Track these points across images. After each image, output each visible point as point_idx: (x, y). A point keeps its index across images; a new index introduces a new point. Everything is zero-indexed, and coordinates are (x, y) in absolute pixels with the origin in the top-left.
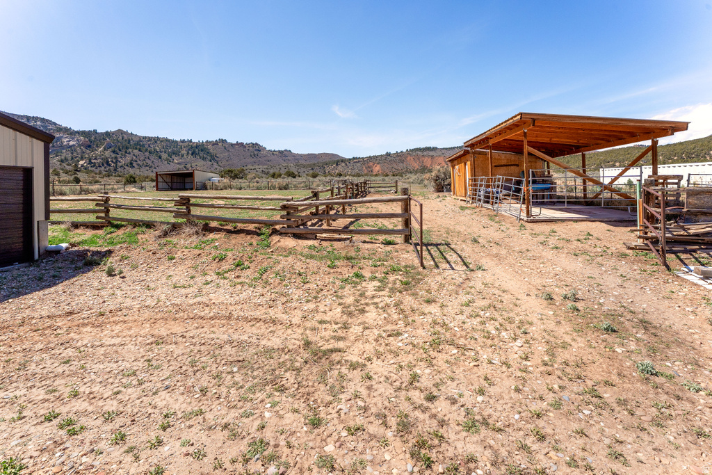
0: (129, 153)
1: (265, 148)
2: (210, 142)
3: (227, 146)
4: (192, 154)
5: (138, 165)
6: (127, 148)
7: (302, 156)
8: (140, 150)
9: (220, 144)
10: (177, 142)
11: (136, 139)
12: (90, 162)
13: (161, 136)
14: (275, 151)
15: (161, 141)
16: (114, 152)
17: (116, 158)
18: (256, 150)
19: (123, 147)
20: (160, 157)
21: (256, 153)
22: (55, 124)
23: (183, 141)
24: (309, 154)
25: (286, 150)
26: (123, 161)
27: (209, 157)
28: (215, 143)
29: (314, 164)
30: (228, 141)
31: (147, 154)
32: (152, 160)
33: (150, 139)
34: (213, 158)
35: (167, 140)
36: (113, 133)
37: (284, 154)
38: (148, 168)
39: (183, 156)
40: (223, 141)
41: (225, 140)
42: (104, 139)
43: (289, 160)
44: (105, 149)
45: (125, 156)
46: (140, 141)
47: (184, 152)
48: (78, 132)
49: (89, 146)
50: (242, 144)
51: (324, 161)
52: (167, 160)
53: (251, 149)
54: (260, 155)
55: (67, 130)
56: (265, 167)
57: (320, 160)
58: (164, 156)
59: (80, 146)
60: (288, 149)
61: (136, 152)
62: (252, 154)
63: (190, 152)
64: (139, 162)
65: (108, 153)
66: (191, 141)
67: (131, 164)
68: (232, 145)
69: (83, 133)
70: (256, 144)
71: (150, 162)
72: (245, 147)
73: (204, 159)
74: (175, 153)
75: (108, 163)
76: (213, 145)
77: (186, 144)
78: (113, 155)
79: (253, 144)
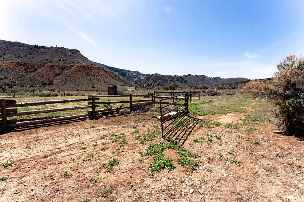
0: (158, 81)
1: (207, 77)
2: (185, 76)
3: (191, 77)
4: (178, 81)
5: (160, 85)
6: (157, 79)
7: (225, 79)
9: (188, 76)
10: (173, 76)
11: (160, 76)
12: (147, 84)
13: (168, 75)
14: (212, 78)
17: (154, 83)
18: (203, 78)
20: (167, 82)
21: (203, 79)
22: (140, 73)
23: (175, 76)
24: (229, 79)
25: (217, 77)
26: (156, 84)
27: (184, 82)
28: (187, 76)
29: (232, 83)
30: (192, 75)
31: (163, 81)
33: (164, 76)
34: (185, 82)
35: (170, 76)
36: (154, 74)
37: (216, 79)
38: (163, 86)
39: (175, 81)
40: (190, 75)
41: (191, 75)
42: (152, 77)
43: (218, 82)
44: (151, 80)
45: (157, 82)
46: (162, 77)
47: (175, 80)
48: (145, 75)
49: (147, 79)
50: (197, 75)
51: (237, 82)
52: (169, 83)
53: (201, 77)
54: (205, 80)
55: (143, 75)
56: (207, 85)
57: (235, 81)
58: (169, 81)
59: (145, 79)
60: (218, 77)
61: (160, 80)
62: (201, 79)
64: (160, 84)
66: (178, 76)
67: (158, 85)
68: (193, 76)
69: (147, 75)
70: (204, 75)
71: (163, 84)
72: (198, 77)
73: (182, 82)
74: (172, 80)
75: (152, 84)
76: (186, 77)
78: (153, 82)
79: (202, 75)
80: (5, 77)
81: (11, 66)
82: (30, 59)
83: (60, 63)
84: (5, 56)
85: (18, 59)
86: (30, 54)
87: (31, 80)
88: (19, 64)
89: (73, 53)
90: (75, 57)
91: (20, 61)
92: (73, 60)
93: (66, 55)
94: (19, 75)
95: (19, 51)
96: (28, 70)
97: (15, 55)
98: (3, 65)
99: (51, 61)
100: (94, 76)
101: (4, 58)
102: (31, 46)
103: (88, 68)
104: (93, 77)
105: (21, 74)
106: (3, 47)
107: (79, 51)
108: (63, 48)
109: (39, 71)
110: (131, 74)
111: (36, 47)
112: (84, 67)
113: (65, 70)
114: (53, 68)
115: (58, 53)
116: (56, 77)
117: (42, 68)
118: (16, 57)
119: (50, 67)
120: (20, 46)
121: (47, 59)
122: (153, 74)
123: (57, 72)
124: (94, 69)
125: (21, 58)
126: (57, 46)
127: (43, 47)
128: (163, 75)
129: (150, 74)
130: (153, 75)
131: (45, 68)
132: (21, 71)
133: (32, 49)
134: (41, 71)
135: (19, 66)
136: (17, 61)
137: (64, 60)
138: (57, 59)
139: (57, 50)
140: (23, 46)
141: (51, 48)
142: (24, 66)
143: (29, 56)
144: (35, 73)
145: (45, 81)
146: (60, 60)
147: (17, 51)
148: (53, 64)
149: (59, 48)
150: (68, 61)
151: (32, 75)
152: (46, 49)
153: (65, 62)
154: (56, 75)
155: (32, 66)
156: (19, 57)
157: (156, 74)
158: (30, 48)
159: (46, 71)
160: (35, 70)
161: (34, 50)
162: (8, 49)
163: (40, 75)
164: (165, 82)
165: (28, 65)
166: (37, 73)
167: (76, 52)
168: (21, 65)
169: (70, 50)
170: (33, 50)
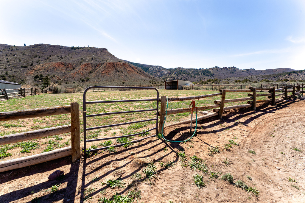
0: (181, 75)
1: (238, 69)
2: (211, 68)
3: (218, 69)
4: (203, 74)
5: (184, 79)
6: (181, 73)
7: (261, 71)
8: (185, 74)
9: (215, 69)
10: (198, 69)
11: (184, 70)
12: (170, 79)
13: (192, 68)
14: (244, 70)
15: (192, 70)
16: (177, 75)
17: (177, 77)
18: (233, 70)
19: (179, 73)
20: (191, 76)
21: (233, 71)
22: (162, 67)
23: (200, 69)
24: (267, 70)
25: (251, 69)
26: (179, 78)
27: (210, 75)
29: (271, 75)
30: (219, 67)
31: (187, 75)
32: (188, 77)
33: (188, 69)
34: (212, 75)
35: (194, 69)
36: (177, 68)
37: (250, 71)
39: (200, 75)
40: (217, 67)
41: (218, 67)
42: (174, 71)
43: (253, 74)
44: (174, 74)
45: (180, 76)
46: (185, 70)
47: (200, 73)
48: (167, 69)
49: (170, 74)
50: (226, 68)
51: (278, 73)
52: (194, 77)
53: (230, 70)
54: (235, 72)
55: (165, 69)
56: (238, 78)
57: (276, 73)
58: (193, 75)
59: (168, 73)
60: (252, 68)
61: (183, 74)
62: (231, 72)
63: (203, 73)
64: (184, 78)
65: (175, 76)
66: (203, 69)
67: (182, 79)
68: (221, 69)
69: (169, 69)
70: (234, 67)
71: (187, 78)
72: (228, 69)
73: (208, 76)
74: (197, 74)
75: (175, 79)
76: (212, 69)
77: (201, 70)
78: (177, 76)
79: (232, 67)
80: (54, 76)
81: (57, 66)
82: (69, 59)
83: (93, 61)
84: (51, 58)
85: (61, 59)
86: (69, 55)
87: (72, 77)
88: (62, 64)
89: (102, 52)
90: (104, 55)
91: (62, 61)
92: (102, 58)
93: (96, 54)
94: (63, 73)
95: (60, 53)
96: (69, 69)
97: (58, 56)
98: (51, 65)
99: (85, 60)
100: (122, 72)
101: (50, 60)
102: (69, 47)
103: (117, 65)
104: (122, 73)
105: (64, 73)
106: (49, 50)
107: (107, 50)
108: (94, 47)
109: (77, 69)
110: (153, 69)
111: (72, 48)
112: (113, 64)
113: (97, 68)
114: (87, 66)
115: (90, 52)
116: (91, 74)
117: (79, 67)
118: (59, 58)
119: (85, 65)
120: (61, 48)
121: (82, 59)
122: (175, 68)
123: (91, 69)
124: (122, 65)
125: (63, 58)
126: (88, 46)
127: (78, 48)
128: (186, 69)
129: (172, 68)
130: (175, 69)
131: (82, 67)
132: (63, 70)
133: (69, 50)
134: (78, 69)
135: (62, 66)
136: (60, 62)
137: (95, 59)
138: (89, 58)
139: (89, 50)
140: (63, 48)
141: (84, 48)
142: (65, 65)
143: (68, 56)
144: (74, 71)
145: (83, 78)
146: (92, 59)
147: (59, 53)
148: (87, 63)
149: (91, 48)
150: (98, 59)
151: (72, 73)
152: (80, 50)
153: (96, 61)
154: (90, 73)
155: (72, 65)
156: (61, 58)
157: (179, 68)
158: (68, 49)
159: (82, 69)
160: (74, 68)
161: (71, 51)
162: (52, 52)
163: (78, 73)
164: (189, 76)
165: (68, 64)
166: (76, 71)
167: (104, 50)
168: (63, 64)
169: (100, 49)
170: (70, 51)
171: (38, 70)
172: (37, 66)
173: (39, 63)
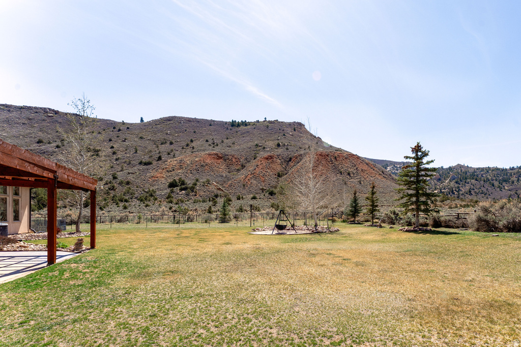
0: (468, 183)
5: (475, 192)
6: (466, 179)
8: (476, 180)
10: (506, 169)
11: (472, 171)
13: (491, 166)
15: (493, 171)
16: (457, 182)
17: (458, 187)
19: (463, 178)
20: (493, 185)
23: (513, 169)
26: (463, 190)
31: (482, 182)
32: (487, 187)
33: (482, 169)
35: (497, 169)
36: (454, 168)
38: (483, 195)
39: (513, 182)
42: (449, 173)
44: (450, 181)
45: (465, 185)
46: (475, 172)
47: (514, 178)
49: (440, 179)
52: (499, 187)
58: (496, 184)
59: (434, 179)
61: (473, 181)
64: (476, 190)
65: (453, 184)
67: (470, 192)
71: (485, 190)
74: (506, 181)
75: (453, 191)
77: (516, 171)
78: (457, 185)
80: (208, 181)
81: (208, 161)
82: (230, 147)
83: (280, 151)
84: (193, 144)
85: (214, 147)
86: (227, 139)
87: (244, 186)
88: (219, 157)
89: (295, 130)
90: (300, 137)
91: (217, 150)
92: (299, 144)
93: (284, 135)
94: (222, 176)
95: (210, 134)
96: (233, 168)
97: (207, 141)
98: (197, 159)
99: (264, 148)
100: (349, 174)
101: (193, 148)
102: (226, 123)
103: (335, 158)
104: (348, 176)
105: (224, 175)
106: (188, 130)
107: (304, 125)
108: (277, 120)
109: (250, 167)
110: (397, 170)
111: (234, 124)
112: (327, 156)
113: (292, 164)
114: (270, 161)
115: (269, 131)
116: (280, 179)
117: (254, 163)
118: (210, 145)
119: (267, 159)
120: (210, 125)
121: (257, 145)
122: (450, 167)
123: (279, 168)
124: (346, 158)
125: (217, 145)
126: (265, 119)
127: (245, 124)
128: (477, 169)
129: (442, 167)
130: (450, 169)
131: (259, 163)
132: (222, 168)
133: (227, 129)
134: (253, 168)
135: (219, 161)
136: (215, 152)
137: (284, 145)
138: (271, 144)
139: (268, 127)
140: (214, 125)
141: (257, 124)
142: (225, 160)
143: (225, 141)
144: (244, 172)
145: (265, 186)
146: (278, 145)
147: (207, 134)
148: (269, 154)
149: (270, 122)
150: (291, 146)
151: (241, 176)
152: (249, 127)
153: (287, 149)
154: (279, 176)
155: (238, 160)
156: (214, 144)
157: (460, 166)
158: (225, 126)
159: (261, 167)
160: (243, 166)
161: (231, 129)
162: (195, 132)
163: (254, 176)
164: (487, 185)
165: (230, 157)
166: (249, 173)
167: (298, 127)
168: (221, 158)
169: (290, 124)
170: (229, 131)
171: (173, 170)
172: (169, 161)
173: (172, 156)
